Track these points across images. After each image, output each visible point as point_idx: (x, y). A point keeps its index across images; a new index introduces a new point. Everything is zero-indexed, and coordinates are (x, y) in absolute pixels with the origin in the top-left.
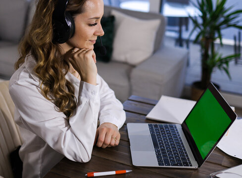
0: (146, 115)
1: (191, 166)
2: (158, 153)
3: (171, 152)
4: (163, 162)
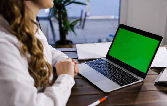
2: (112, 79)
3: (119, 76)
4: (122, 83)
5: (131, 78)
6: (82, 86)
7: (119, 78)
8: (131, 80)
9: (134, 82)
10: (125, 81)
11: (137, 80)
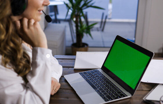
0: (73, 67)
1: (127, 96)
2: (99, 93)
3: (107, 90)
4: (107, 98)
5: (119, 93)
6: (68, 98)
7: (107, 92)
8: (118, 95)
9: (120, 97)
10: (111, 96)
11: (124, 96)
